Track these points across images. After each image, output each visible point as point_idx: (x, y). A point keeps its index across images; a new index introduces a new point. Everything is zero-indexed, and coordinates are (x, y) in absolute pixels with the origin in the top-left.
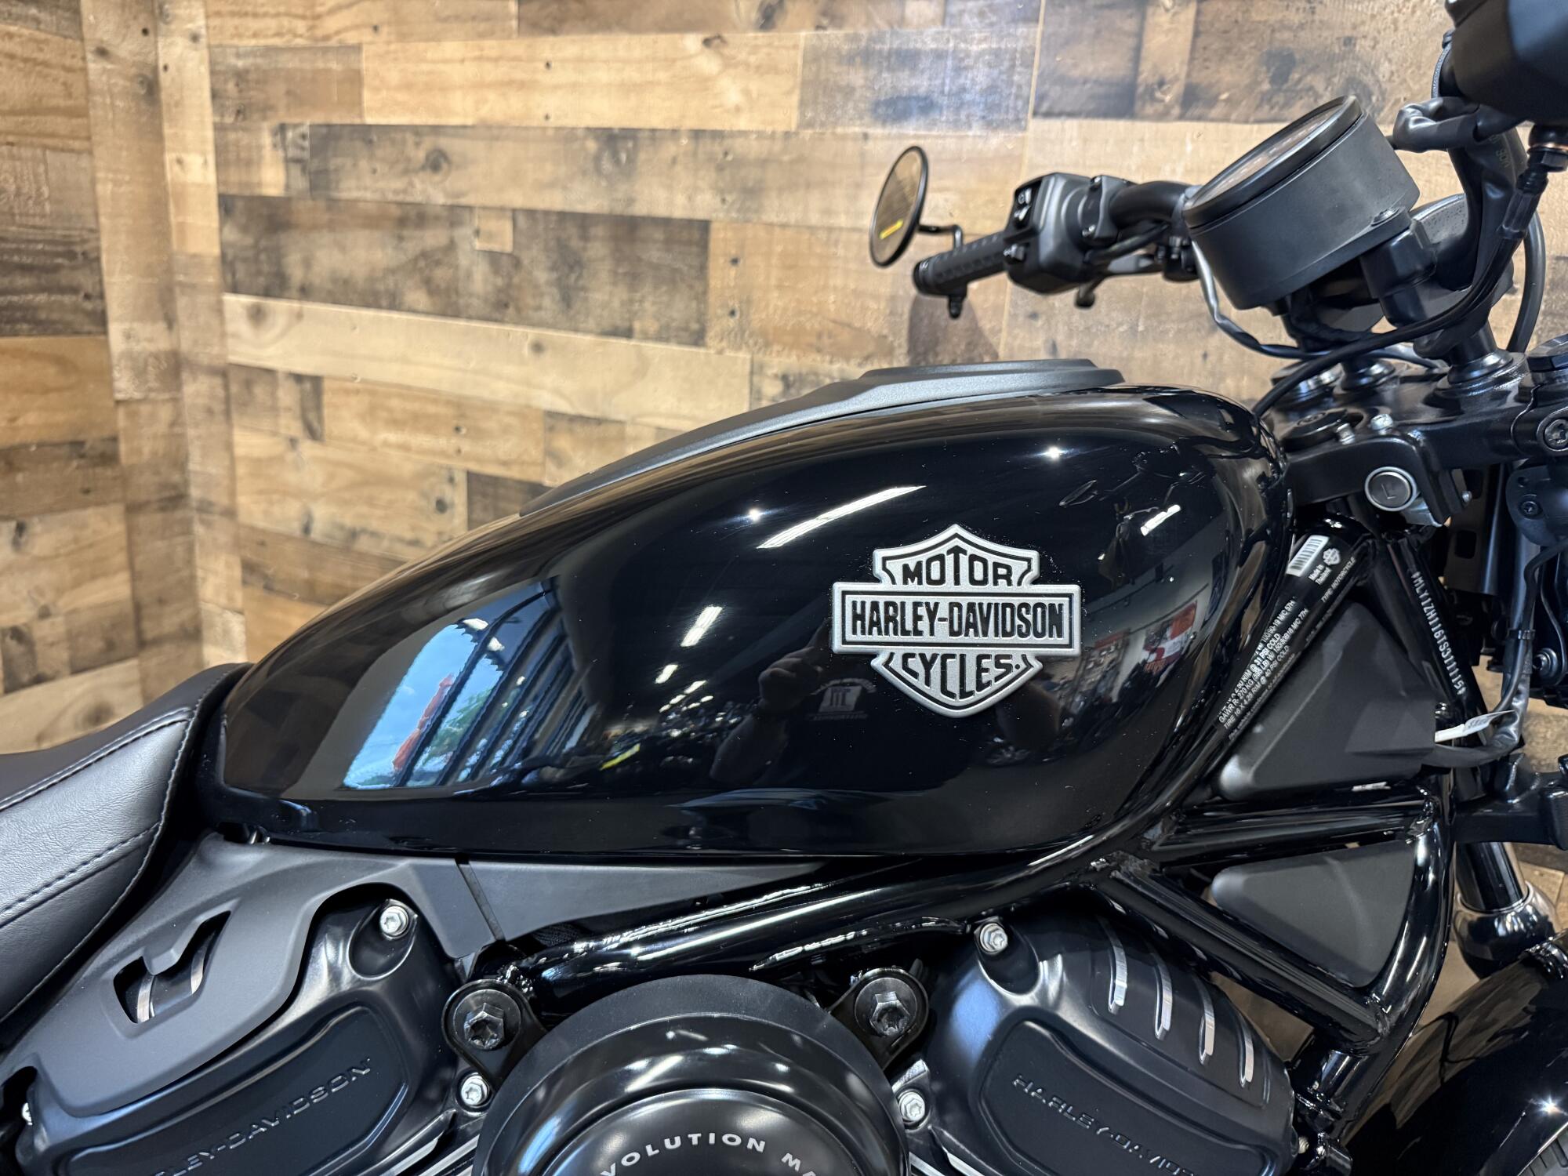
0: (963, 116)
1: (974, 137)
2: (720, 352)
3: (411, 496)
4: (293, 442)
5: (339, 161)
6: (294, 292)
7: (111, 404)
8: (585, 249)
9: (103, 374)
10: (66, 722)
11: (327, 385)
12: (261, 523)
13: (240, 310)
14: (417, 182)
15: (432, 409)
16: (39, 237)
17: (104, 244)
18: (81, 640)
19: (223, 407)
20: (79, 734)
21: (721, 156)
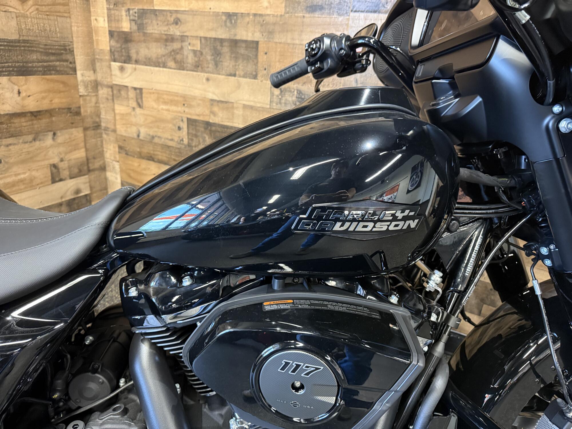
0: (331, 12)
1: (335, 17)
2: (262, 81)
3: (170, 125)
4: (134, 109)
5: (147, 21)
6: (133, 62)
7: (78, 96)
8: (222, 49)
9: (76, 87)
10: (69, 193)
11: (144, 91)
12: (124, 134)
13: (116, 67)
14: (171, 27)
15: (176, 98)
16: (57, 44)
17: (75, 46)
18: (72, 169)
19: (111, 98)
20: (72, 197)
21: (262, 22)
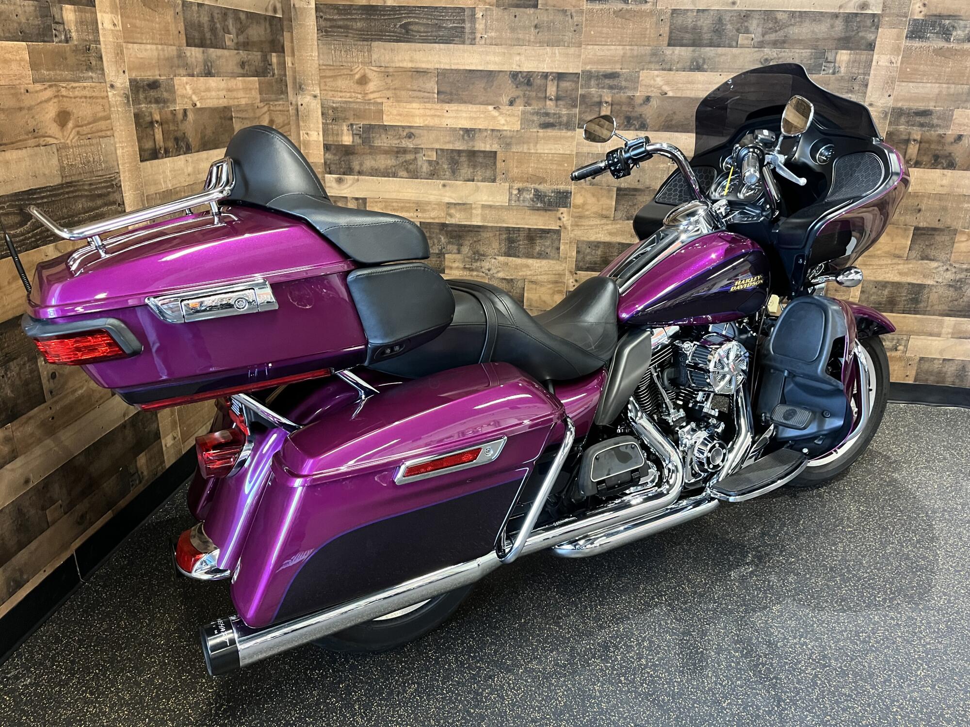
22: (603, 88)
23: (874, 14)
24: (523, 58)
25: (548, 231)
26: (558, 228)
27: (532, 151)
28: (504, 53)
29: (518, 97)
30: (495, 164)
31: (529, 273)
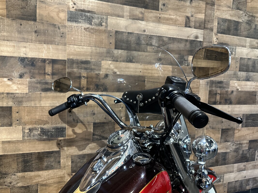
22: (81, 69)
23: (201, 41)
24: (28, 50)
25: (52, 152)
26: (58, 150)
27: (38, 105)
28: (14, 46)
29: (26, 73)
30: (11, 114)
31: (40, 180)
